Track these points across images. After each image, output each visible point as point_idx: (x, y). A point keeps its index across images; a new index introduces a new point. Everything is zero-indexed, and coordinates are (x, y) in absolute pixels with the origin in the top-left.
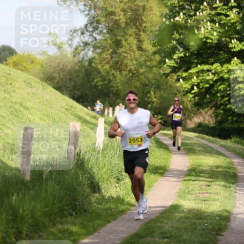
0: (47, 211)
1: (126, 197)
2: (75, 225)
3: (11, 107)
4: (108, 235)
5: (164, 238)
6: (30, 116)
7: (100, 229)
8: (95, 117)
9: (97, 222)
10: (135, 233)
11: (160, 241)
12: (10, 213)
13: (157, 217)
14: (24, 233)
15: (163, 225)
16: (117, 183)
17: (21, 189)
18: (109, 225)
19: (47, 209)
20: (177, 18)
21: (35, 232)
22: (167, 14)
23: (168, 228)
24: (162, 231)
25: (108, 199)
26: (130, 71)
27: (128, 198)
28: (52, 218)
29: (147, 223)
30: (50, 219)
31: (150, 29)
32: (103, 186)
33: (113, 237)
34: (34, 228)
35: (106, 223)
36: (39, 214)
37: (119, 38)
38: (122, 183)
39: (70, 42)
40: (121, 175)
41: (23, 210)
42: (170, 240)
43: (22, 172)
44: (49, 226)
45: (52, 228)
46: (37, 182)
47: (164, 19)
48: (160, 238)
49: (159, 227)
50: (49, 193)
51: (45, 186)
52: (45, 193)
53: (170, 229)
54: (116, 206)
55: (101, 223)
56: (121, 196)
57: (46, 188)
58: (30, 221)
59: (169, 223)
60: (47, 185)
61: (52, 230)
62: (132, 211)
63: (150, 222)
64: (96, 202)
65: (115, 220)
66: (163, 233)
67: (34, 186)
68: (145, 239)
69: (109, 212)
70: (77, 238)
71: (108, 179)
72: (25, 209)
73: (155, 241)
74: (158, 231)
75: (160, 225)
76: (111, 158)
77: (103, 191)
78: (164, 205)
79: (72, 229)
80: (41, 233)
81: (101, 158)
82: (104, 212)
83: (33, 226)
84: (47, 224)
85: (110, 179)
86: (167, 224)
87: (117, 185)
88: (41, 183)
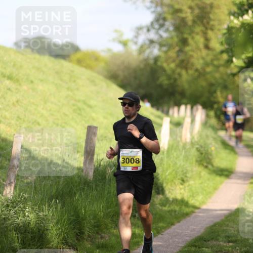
0: (110, 212)
1: (190, 199)
2: (138, 227)
3: (74, 105)
4: (172, 237)
5: (229, 242)
6: (94, 115)
7: (163, 232)
8: (159, 117)
9: (161, 224)
10: (199, 236)
11: (225, 244)
12: (72, 214)
13: (222, 220)
14: (86, 234)
15: (228, 228)
16: (182, 184)
17: (84, 189)
18: (173, 227)
19: (109, 210)
20: (246, 17)
21: (98, 233)
22: (235, 13)
23: (233, 232)
24: (227, 234)
25: (173, 201)
26: (197, 70)
27: (192, 200)
28: (114, 219)
29: (213, 226)
30: (113, 220)
31: (217, 27)
32: (167, 188)
33: (177, 240)
34: (96, 229)
35: (170, 225)
36: (102, 214)
37: (186, 36)
38: (186, 184)
39: (135, 40)
40: (186, 176)
41: (85, 210)
42: (235, 244)
43: (85, 171)
44: (112, 228)
45: (115, 229)
46: (101, 182)
47: (232, 18)
48: (225, 242)
49: (224, 230)
50: (112, 194)
51: (108, 186)
52: (108, 193)
53: (236, 233)
54: (180, 208)
55: (164, 225)
56: (186, 199)
57: (109, 188)
58: (92, 221)
59: (235, 226)
60: (110, 185)
61: (115, 231)
62: (197, 214)
63: (215, 225)
64: (159, 204)
65: (179, 222)
66: (229, 237)
67: (96, 186)
68: (209, 242)
69: (173, 214)
70: (140, 240)
71: (172, 181)
72: (87, 209)
73: (220, 244)
74: (223, 235)
75: (225, 228)
76: (176, 158)
77: (167, 192)
78: (229, 208)
79: (135, 231)
80: (103, 235)
81: (165, 158)
82: (168, 214)
83: (95, 226)
84: (110, 225)
85: (174, 181)
86: (233, 227)
87: (181, 186)
88: (104, 183)
